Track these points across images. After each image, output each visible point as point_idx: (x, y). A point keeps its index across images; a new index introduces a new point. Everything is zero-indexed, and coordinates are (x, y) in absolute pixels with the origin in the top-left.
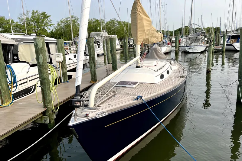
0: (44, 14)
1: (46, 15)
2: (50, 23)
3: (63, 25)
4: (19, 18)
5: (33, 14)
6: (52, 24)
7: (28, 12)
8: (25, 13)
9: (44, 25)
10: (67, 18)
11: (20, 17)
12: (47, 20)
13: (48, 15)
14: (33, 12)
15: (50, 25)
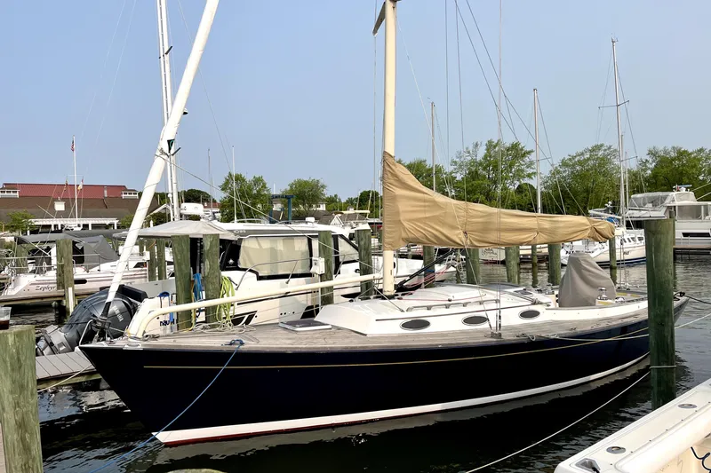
0: (515, 147)
1: (522, 149)
2: (530, 171)
3: (566, 172)
4: (455, 162)
5: (487, 150)
6: (535, 173)
7: (477, 145)
8: (471, 149)
9: (514, 176)
10: (582, 154)
11: (458, 160)
12: (523, 163)
13: (527, 149)
14: (490, 146)
15: (529, 176)
